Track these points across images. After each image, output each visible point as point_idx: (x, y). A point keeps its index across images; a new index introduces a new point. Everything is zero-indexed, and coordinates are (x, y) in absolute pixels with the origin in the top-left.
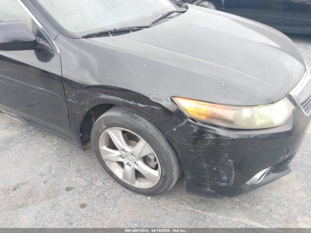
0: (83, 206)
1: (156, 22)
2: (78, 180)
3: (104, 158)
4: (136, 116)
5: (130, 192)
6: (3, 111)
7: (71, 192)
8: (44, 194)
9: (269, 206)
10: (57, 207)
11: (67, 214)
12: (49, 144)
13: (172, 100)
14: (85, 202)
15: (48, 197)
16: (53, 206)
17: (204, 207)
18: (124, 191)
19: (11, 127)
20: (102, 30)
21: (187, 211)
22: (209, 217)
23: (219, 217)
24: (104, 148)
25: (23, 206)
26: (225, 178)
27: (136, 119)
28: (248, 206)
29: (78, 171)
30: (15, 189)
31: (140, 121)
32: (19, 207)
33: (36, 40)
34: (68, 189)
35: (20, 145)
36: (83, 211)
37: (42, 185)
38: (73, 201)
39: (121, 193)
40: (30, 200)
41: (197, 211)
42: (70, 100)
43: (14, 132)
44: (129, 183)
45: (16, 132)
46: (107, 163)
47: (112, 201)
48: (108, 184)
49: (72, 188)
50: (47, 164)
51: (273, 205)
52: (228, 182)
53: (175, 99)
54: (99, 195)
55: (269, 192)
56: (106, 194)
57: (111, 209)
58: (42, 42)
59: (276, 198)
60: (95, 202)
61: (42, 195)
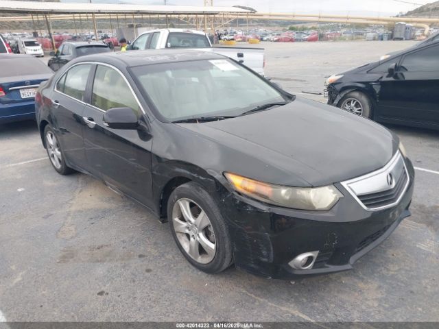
0: (148, 271)
1: (244, 114)
2: (153, 250)
3: (176, 230)
4: (200, 188)
5: (194, 268)
6: (107, 183)
7: (143, 259)
8: (120, 256)
9: (328, 305)
10: (127, 268)
11: (133, 274)
12: (138, 219)
13: (223, 175)
14: (152, 268)
15: (123, 259)
16: (124, 267)
17: (259, 293)
18: (189, 266)
19: (112, 201)
20: (191, 118)
21: (240, 293)
22: (259, 302)
23: (270, 304)
24: (177, 219)
25: (101, 261)
26: (264, 252)
27: (199, 190)
28: (305, 300)
29: (155, 244)
30: (99, 248)
31: (202, 192)
32: (98, 261)
33: (137, 123)
34: (141, 256)
35: (114, 215)
36: (147, 274)
37: (121, 248)
38: (141, 265)
39: (186, 267)
40: (108, 258)
41: (249, 294)
42: (155, 172)
43: (112, 205)
44: (193, 258)
45: (114, 205)
46: (178, 235)
47: (174, 272)
48: (177, 258)
49: (144, 256)
50: (131, 234)
51: (333, 305)
52: (268, 257)
53: (226, 174)
54: (166, 265)
55: (336, 294)
56: (172, 266)
57: (171, 277)
58: (142, 124)
59: (341, 301)
60: (159, 270)
61: (118, 256)
